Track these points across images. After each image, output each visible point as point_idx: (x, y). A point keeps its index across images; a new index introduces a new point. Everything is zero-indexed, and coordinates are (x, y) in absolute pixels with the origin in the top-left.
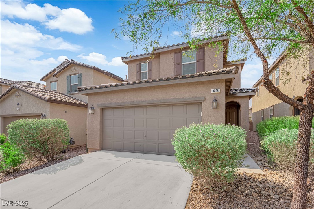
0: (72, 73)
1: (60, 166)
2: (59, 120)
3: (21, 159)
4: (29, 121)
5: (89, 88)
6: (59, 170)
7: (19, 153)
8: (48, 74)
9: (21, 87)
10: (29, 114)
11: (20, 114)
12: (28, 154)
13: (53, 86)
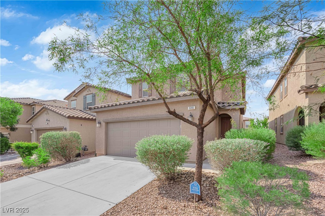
0: (88, 93)
1: (74, 164)
2: (74, 132)
3: (48, 159)
4: (54, 133)
5: (96, 108)
6: (72, 167)
7: (48, 154)
8: (70, 95)
9: (49, 107)
10: (54, 127)
11: (48, 128)
12: (53, 156)
13: (74, 104)
